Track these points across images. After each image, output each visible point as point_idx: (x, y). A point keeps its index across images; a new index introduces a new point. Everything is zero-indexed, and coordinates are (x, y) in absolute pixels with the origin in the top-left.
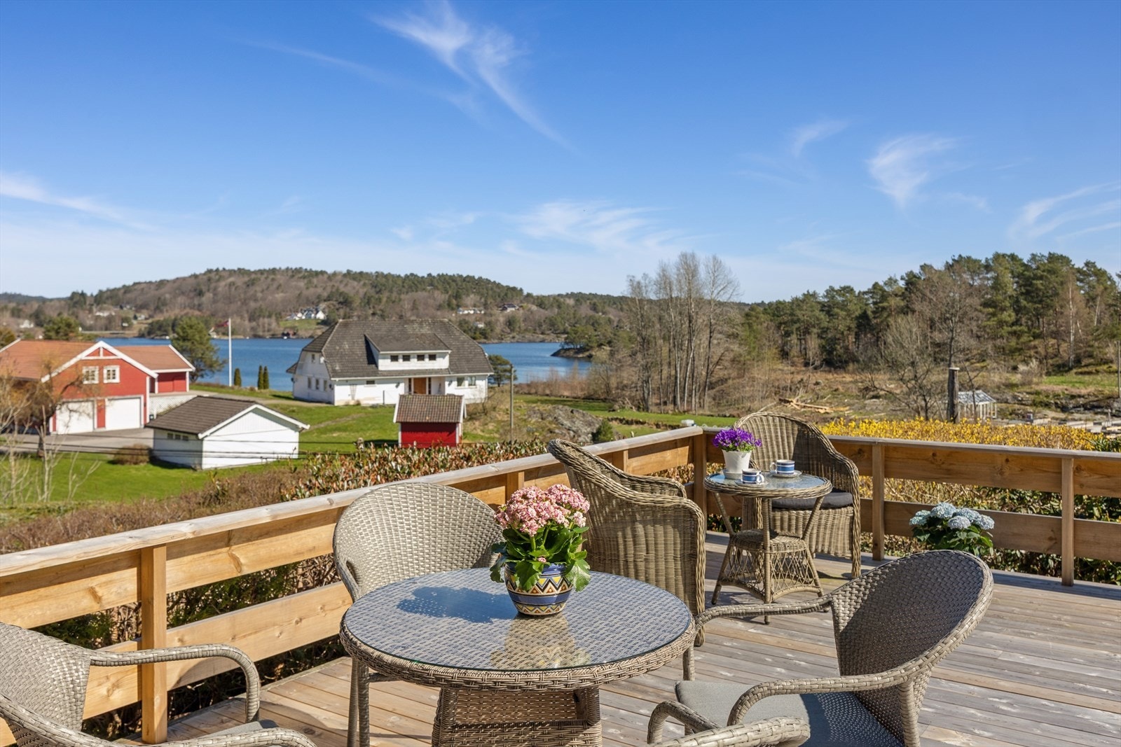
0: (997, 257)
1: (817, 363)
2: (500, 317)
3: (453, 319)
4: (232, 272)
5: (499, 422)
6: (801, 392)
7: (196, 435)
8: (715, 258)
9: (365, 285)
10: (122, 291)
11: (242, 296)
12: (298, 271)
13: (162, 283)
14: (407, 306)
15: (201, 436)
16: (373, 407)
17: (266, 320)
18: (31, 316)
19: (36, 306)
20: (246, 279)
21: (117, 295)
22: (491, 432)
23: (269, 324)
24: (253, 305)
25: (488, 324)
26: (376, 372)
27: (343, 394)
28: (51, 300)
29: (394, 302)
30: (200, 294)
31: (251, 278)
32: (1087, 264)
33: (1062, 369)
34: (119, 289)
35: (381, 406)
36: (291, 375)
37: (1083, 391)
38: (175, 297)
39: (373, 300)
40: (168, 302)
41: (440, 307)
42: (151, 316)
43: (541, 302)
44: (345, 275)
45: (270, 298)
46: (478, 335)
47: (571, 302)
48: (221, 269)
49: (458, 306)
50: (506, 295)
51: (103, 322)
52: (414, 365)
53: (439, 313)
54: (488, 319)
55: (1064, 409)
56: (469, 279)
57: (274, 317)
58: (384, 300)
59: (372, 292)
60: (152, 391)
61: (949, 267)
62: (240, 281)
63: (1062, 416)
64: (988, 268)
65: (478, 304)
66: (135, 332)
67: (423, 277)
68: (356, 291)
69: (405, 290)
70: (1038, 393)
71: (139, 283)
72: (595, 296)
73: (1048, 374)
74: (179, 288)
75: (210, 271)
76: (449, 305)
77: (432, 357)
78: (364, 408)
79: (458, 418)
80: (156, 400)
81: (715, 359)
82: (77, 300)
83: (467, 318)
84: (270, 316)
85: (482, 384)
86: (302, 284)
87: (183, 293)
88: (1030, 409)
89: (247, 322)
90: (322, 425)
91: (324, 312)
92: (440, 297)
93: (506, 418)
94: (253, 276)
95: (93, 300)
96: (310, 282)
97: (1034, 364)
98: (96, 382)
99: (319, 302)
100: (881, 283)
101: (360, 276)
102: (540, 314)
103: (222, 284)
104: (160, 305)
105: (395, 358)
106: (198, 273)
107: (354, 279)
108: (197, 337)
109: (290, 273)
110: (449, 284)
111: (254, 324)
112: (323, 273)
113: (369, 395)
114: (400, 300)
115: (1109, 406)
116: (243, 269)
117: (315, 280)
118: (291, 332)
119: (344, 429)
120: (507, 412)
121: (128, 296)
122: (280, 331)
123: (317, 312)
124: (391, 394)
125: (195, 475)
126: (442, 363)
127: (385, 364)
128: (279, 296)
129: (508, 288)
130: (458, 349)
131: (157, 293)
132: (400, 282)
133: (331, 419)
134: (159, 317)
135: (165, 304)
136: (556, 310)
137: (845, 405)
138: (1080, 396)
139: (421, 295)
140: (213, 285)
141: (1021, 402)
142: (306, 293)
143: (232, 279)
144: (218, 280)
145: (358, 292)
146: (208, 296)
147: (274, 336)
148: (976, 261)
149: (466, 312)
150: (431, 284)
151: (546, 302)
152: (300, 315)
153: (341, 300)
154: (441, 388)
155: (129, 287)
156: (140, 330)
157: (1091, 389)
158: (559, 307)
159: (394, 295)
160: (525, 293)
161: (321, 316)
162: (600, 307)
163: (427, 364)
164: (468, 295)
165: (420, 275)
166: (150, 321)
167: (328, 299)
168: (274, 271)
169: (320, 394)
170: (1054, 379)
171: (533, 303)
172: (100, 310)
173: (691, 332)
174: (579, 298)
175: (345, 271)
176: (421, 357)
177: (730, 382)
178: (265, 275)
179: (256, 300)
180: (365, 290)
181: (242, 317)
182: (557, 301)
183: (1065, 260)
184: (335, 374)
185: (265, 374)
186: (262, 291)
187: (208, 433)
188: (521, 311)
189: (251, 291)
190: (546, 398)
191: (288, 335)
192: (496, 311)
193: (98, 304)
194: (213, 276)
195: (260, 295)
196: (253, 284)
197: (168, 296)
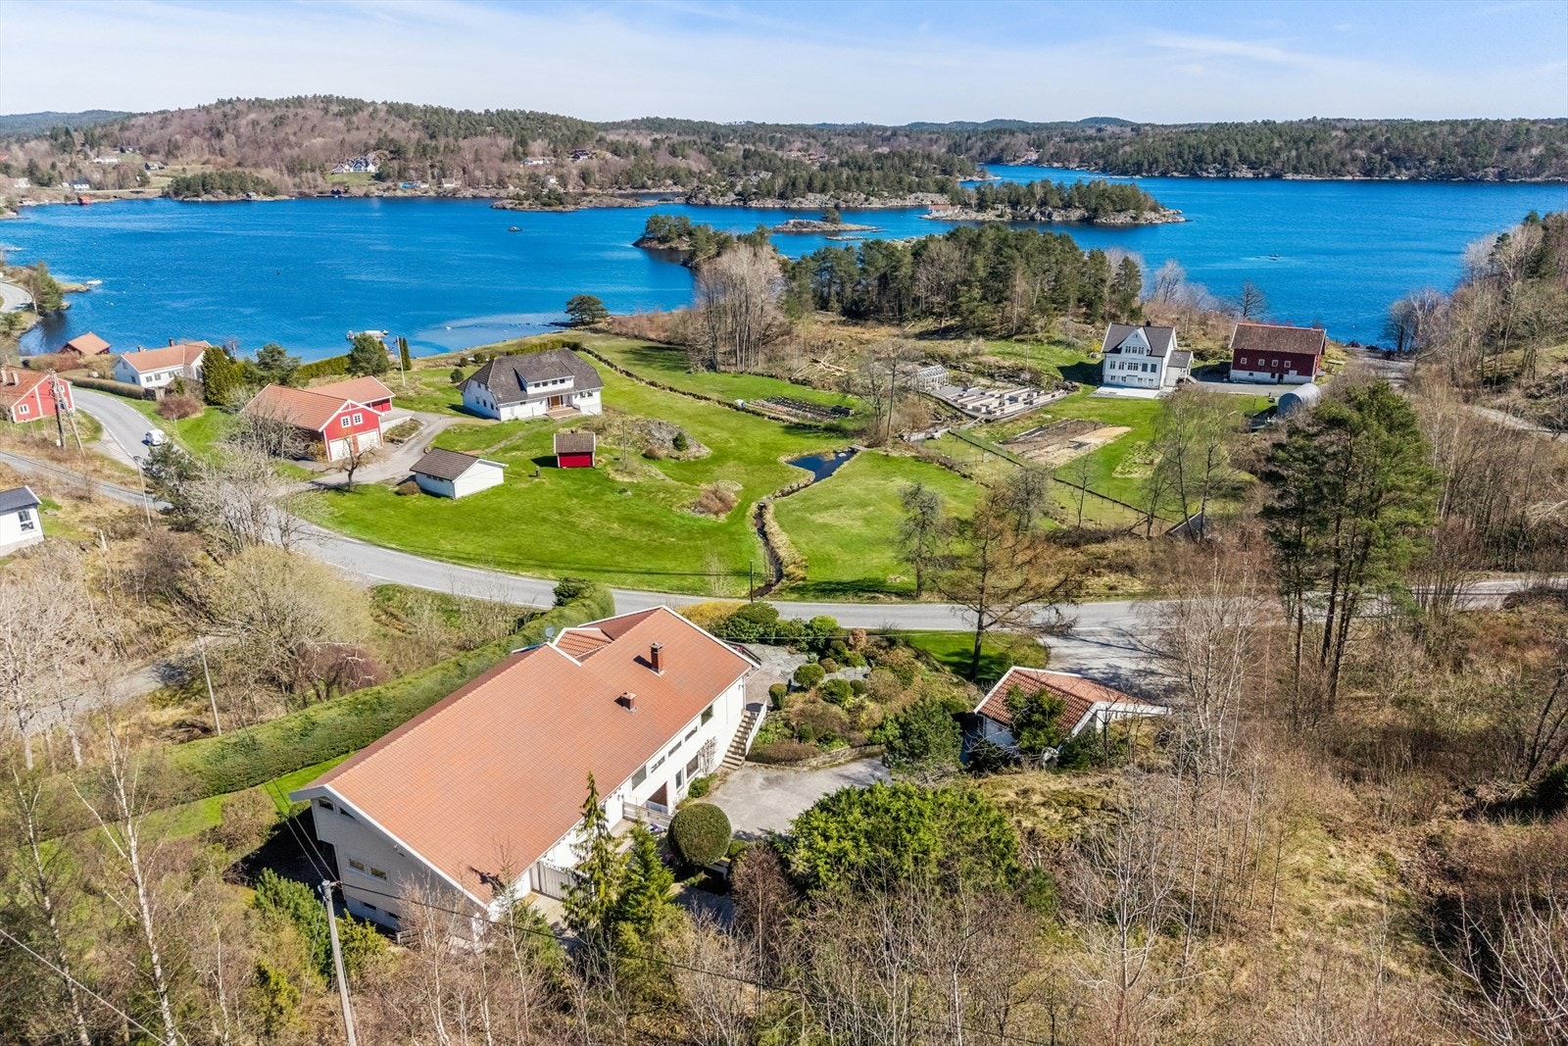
2: (573, 169)
3: (521, 172)
4: (250, 105)
5: (614, 436)
9: (414, 124)
11: (272, 139)
14: (469, 156)
15: (453, 481)
17: (310, 174)
20: (270, 114)
22: (611, 444)
23: (315, 180)
24: (287, 152)
25: (561, 180)
26: (526, 397)
27: (506, 413)
29: (452, 151)
30: (219, 135)
31: (278, 113)
35: (532, 418)
37: (1008, 363)
38: (188, 138)
39: (429, 150)
40: (180, 144)
41: (504, 158)
45: (307, 144)
48: (234, 99)
49: (526, 154)
50: (575, 135)
52: (551, 388)
53: (505, 165)
54: (561, 173)
55: (992, 376)
56: (531, 117)
57: (318, 171)
58: (441, 147)
59: (425, 137)
62: (263, 117)
65: (547, 152)
66: (157, 190)
67: (480, 114)
68: (405, 133)
69: (462, 133)
70: (980, 363)
74: (190, 126)
75: (222, 102)
76: (515, 153)
77: (562, 381)
78: (521, 422)
79: (593, 448)
82: (63, 141)
83: (537, 171)
84: (312, 169)
85: (596, 396)
87: (196, 133)
89: (286, 176)
90: (502, 445)
91: (374, 164)
92: (505, 143)
93: (618, 433)
94: (278, 110)
96: (349, 122)
98: (350, 425)
99: (366, 152)
102: (616, 163)
103: (244, 122)
104: (170, 148)
105: (537, 385)
106: (208, 105)
109: (321, 105)
110: (510, 123)
113: (523, 412)
114: (460, 148)
115: (1018, 377)
116: (264, 100)
118: (342, 190)
119: (518, 448)
120: (618, 427)
122: (328, 188)
123: (367, 165)
124: (539, 409)
125: (454, 503)
126: (569, 384)
127: (531, 390)
128: (318, 141)
130: (578, 373)
131: (162, 130)
132: (454, 121)
133: (506, 437)
134: (174, 165)
135: (177, 148)
136: (632, 158)
138: (1004, 367)
139: (481, 140)
140: (231, 123)
141: (967, 370)
142: (347, 137)
143: (253, 116)
144: (236, 117)
145: (409, 137)
146: (228, 140)
147: (323, 194)
149: (535, 163)
150: (491, 125)
151: (621, 148)
152: (347, 167)
153: (392, 148)
154: (569, 401)
158: (636, 153)
159: (451, 141)
161: (372, 169)
162: (679, 151)
163: (559, 387)
164: (535, 140)
165: (476, 111)
167: (377, 147)
169: (487, 410)
171: (607, 150)
172: (98, 154)
176: (554, 383)
179: (290, 146)
180: (417, 134)
181: (279, 169)
184: (500, 401)
186: (295, 134)
188: (595, 160)
189: (281, 134)
191: (338, 192)
192: (567, 161)
194: (227, 110)
195: (292, 139)
196: (279, 122)
197: (178, 137)
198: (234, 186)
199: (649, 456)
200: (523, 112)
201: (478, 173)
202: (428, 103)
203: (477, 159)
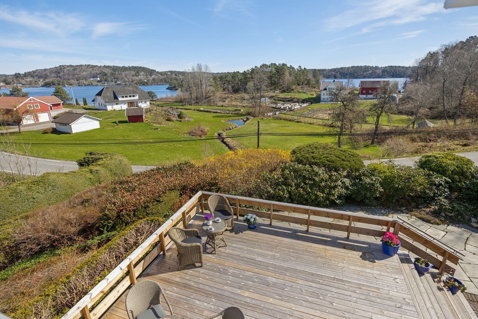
0: (271, 64)
1: (231, 92)
2: (151, 78)
3: (137, 79)
4: (68, 66)
5: (154, 113)
6: (228, 99)
7: (69, 124)
8: (206, 65)
9: (110, 69)
10: (33, 72)
11: (73, 73)
12: (89, 65)
13: (45, 70)
15: (70, 125)
16: (119, 111)
17: (82, 81)
18: (3, 81)
19: (4, 78)
20: (73, 68)
21: (31, 74)
22: (152, 116)
24: (77, 76)
25: (148, 80)
26: (118, 101)
27: (109, 108)
28: (9, 76)
30: (59, 73)
31: (75, 68)
32: (290, 66)
33: (284, 91)
34: (31, 72)
35: (121, 110)
36: (93, 102)
37: (288, 97)
38: (51, 74)
39: (113, 74)
41: (133, 76)
42: (44, 80)
43: (161, 73)
44: (104, 67)
45: (82, 74)
46: (145, 84)
47: (169, 73)
48: (64, 65)
49: (139, 75)
50: (151, 72)
51: (29, 83)
52: (128, 98)
53: (133, 77)
54: (147, 79)
55: (284, 101)
56: (141, 67)
57: (84, 80)
58: (117, 74)
59: (113, 72)
60: (51, 109)
61: (261, 67)
62: (71, 69)
63: (283, 103)
64: (269, 67)
65: (144, 75)
66: (40, 85)
69: (122, 71)
70: (279, 98)
71: (38, 70)
72: (176, 71)
73: (281, 93)
74: (51, 71)
75: (61, 66)
76: (136, 75)
77: (134, 96)
78: (116, 111)
79: (143, 114)
80: (53, 112)
81: (207, 91)
82: (17, 76)
83: (141, 79)
84: (83, 79)
85: (148, 103)
86: (91, 69)
88: (277, 102)
89: (76, 81)
90: (105, 117)
91: (99, 78)
92: (133, 73)
93: (156, 112)
94: (75, 67)
95: (23, 75)
96: (93, 69)
97: (278, 91)
98: (32, 109)
99: (97, 75)
100: (246, 71)
101: (108, 67)
102: (161, 77)
103: (66, 70)
104: (46, 77)
105: (123, 97)
106: (57, 66)
107: (107, 68)
108: (62, 92)
109: (87, 66)
110: (135, 69)
111: (78, 82)
112: (97, 66)
113: (117, 107)
114: (121, 74)
115: (293, 100)
116: (72, 65)
117: (95, 68)
119: (112, 118)
120: (156, 110)
121: (35, 74)
122: (87, 83)
123: (97, 78)
124: (125, 107)
125: (71, 135)
126: (137, 97)
127: (120, 99)
128: (85, 73)
129: (152, 70)
130: (140, 93)
131: (44, 73)
132: (120, 68)
133: (108, 115)
134: (47, 81)
135: (48, 76)
136: (166, 76)
137: (238, 102)
138: (287, 98)
139: (127, 72)
140: (63, 70)
141: (275, 100)
142: (92, 72)
143: (68, 68)
144: (64, 69)
145: (108, 72)
146: (62, 74)
147: (85, 85)
148: (267, 65)
149: (141, 77)
150: (130, 69)
151: (163, 74)
152: (92, 79)
153: (104, 74)
154: (137, 104)
155: (34, 71)
156: (42, 85)
157: (290, 96)
158: (166, 75)
159: (120, 72)
160: (157, 71)
162: (177, 75)
163: (132, 98)
164: (141, 72)
165: (126, 66)
166: (44, 82)
167: (100, 74)
168: (81, 66)
169: (103, 108)
170: (283, 94)
171: (159, 74)
172: (27, 78)
173: (201, 85)
174: (172, 72)
175: (103, 66)
176: (130, 96)
177: (211, 97)
178: (79, 67)
179: (77, 74)
180: (111, 71)
181: (74, 80)
182: (165, 73)
183: (286, 65)
184: (106, 102)
185: (85, 100)
187: (72, 123)
188: (156, 76)
189: (75, 72)
190: (166, 102)
191: (89, 85)
192: (149, 77)
193: (25, 77)
194: (62, 68)
195: (78, 73)
196: (75, 70)
197: (48, 74)
198: (61, 83)
199: (169, 120)
200: (138, 67)
201: (126, 79)
202: (114, 65)
203: (126, 76)
